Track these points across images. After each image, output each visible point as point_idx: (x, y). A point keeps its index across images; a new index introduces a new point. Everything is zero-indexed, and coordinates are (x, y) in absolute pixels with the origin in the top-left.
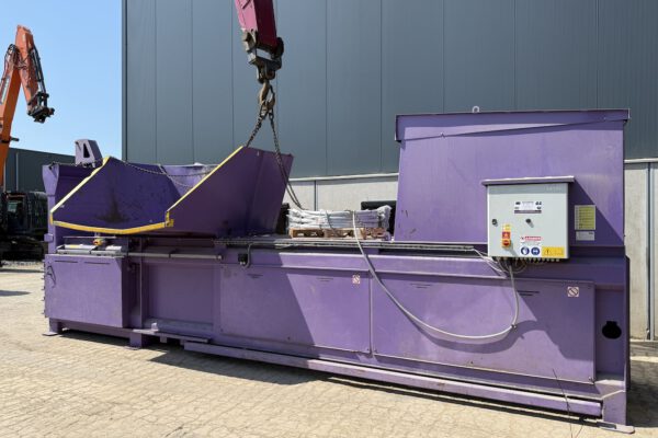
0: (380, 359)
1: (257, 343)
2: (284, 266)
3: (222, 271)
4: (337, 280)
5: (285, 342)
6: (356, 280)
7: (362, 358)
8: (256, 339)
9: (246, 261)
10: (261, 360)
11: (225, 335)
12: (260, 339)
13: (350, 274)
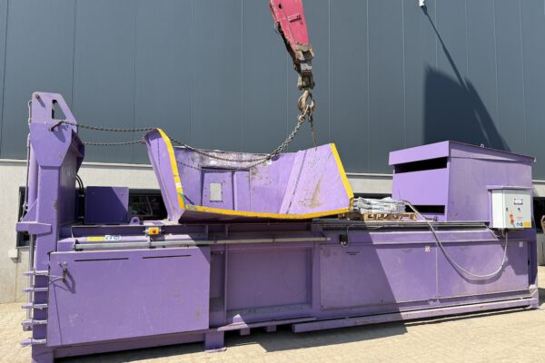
0: (442, 301)
1: (356, 310)
2: (375, 243)
3: (322, 252)
4: (415, 250)
5: (378, 305)
6: (427, 249)
7: (431, 303)
8: (354, 307)
9: (347, 241)
10: (371, 322)
11: (327, 310)
12: (359, 307)
13: (423, 245)
